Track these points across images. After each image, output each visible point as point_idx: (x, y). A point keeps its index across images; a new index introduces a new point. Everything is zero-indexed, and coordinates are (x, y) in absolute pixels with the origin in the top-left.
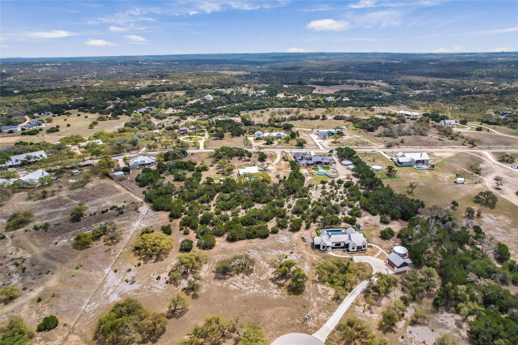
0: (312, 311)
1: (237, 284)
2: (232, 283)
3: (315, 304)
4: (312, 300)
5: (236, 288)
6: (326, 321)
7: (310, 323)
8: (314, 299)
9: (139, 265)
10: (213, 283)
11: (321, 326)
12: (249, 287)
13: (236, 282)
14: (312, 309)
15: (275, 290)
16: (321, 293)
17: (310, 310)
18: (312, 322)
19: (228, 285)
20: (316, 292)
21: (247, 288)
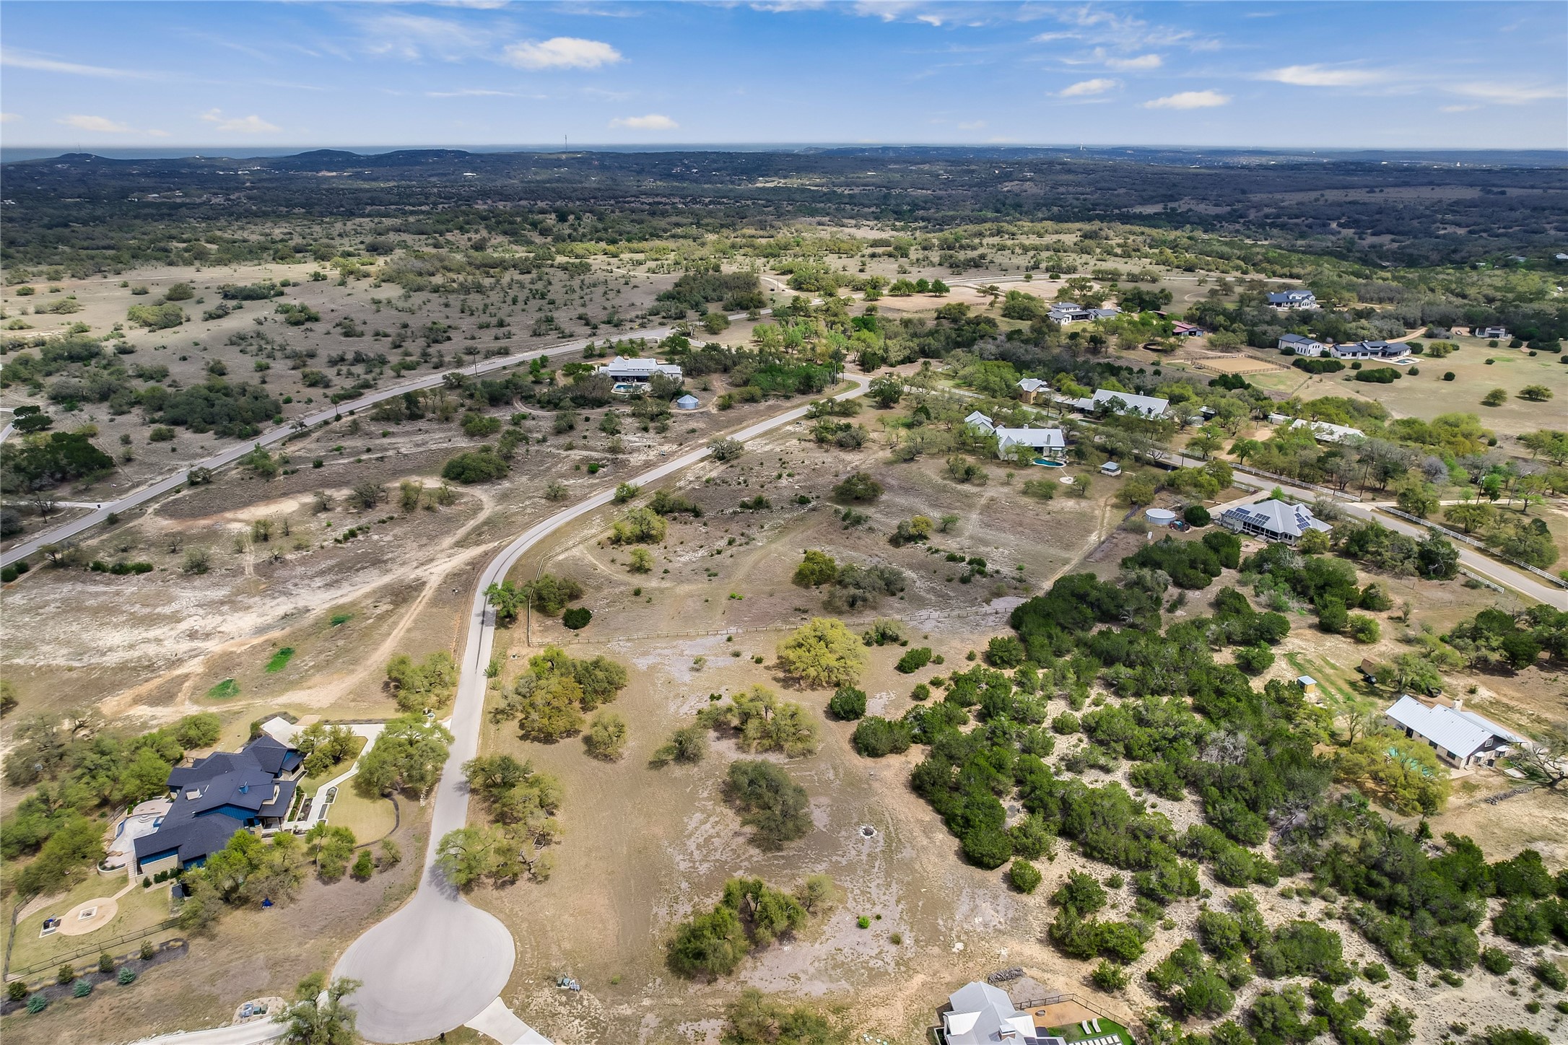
0: (597, 1002)
1: (708, 825)
2: (709, 816)
3: (625, 1010)
4: (647, 1002)
5: (690, 828)
6: (549, 1035)
7: (545, 996)
8: (651, 1009)
9: (759, 661)
10: (710, 783)
11: (530, 1021)
12: (696, 853)
13: (717, 823)
14: (601, 1000)
15: (689, 910)
16: (682, 1028)
17: (601, 995)
18: (550, 1000)
19: (703, 811)
20: (683, 1014)
21: (693, 847)
